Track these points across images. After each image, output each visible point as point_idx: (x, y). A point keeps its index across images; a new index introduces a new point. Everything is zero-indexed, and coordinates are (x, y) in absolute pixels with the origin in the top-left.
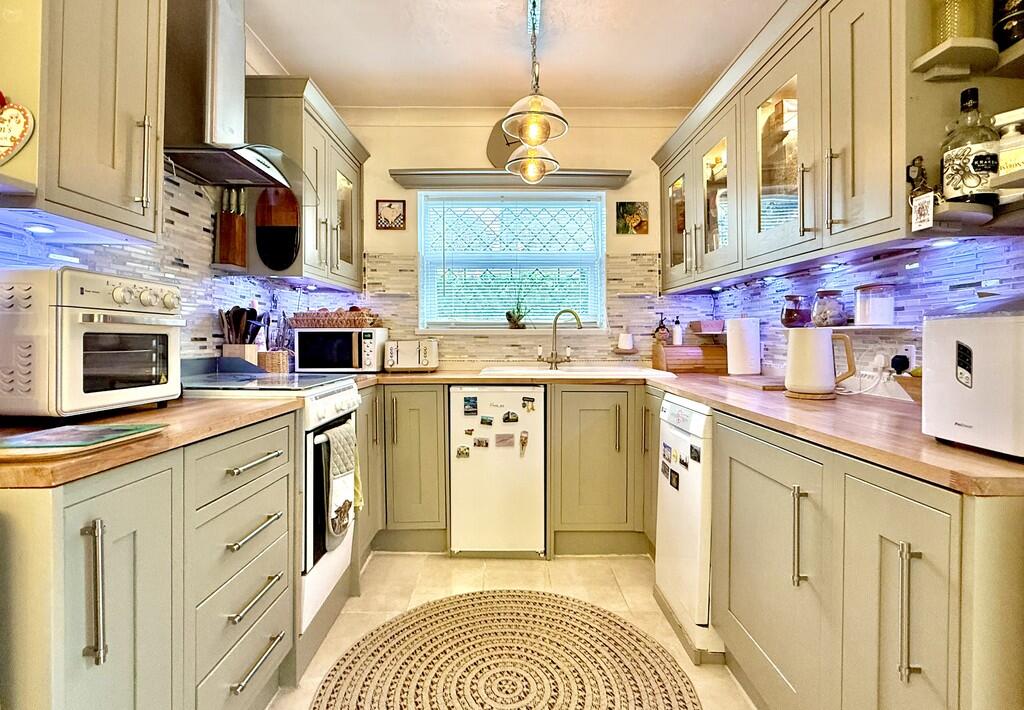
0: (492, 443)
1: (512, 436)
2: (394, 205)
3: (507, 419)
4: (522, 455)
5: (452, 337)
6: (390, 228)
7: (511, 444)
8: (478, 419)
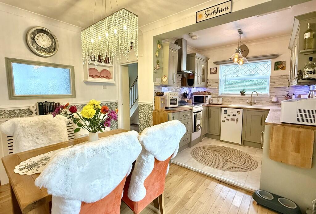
0: (230, 120)
1: (234, 119)
2: (214, 69)
3: (233, 115)
4: (237, 123)
5: (226, 97)
6: (213, 74)
7: (234, 121)
8: (227, 115)
